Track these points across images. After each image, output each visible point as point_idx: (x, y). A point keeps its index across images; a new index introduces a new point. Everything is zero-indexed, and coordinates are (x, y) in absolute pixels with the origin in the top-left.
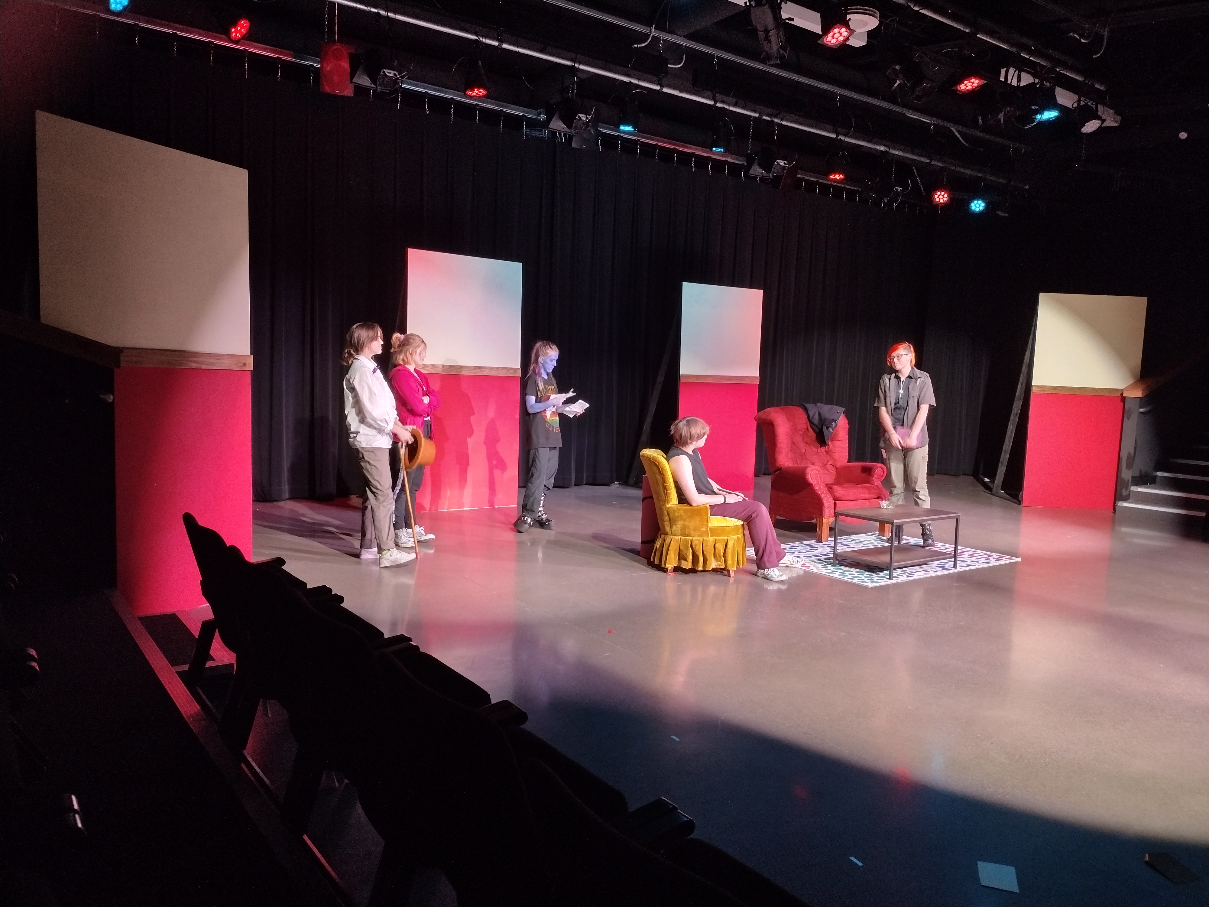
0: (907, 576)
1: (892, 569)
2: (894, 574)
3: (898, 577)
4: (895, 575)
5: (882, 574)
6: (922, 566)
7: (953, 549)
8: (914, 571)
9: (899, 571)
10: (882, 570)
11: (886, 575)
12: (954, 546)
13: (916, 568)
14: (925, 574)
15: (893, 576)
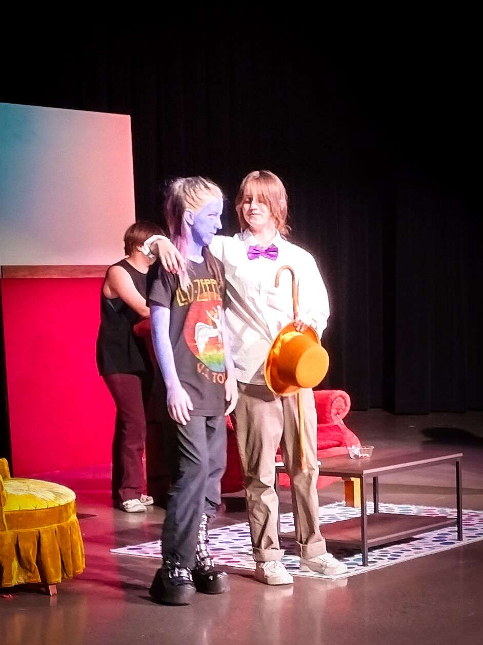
0: (389, 559)
1: (366, 549)
2: (368, 557)
3: (376, 562)
4: (370, 559)
5: (351, 559)
6: (411, 543)
7: (456, 514)
8: (399, 551)
9: (377, 553)
10: (351, 554)
11: (358, 559)
12: (456, 510)
13: (403, 546)
14: (416, 553)
15: (369, 560)
